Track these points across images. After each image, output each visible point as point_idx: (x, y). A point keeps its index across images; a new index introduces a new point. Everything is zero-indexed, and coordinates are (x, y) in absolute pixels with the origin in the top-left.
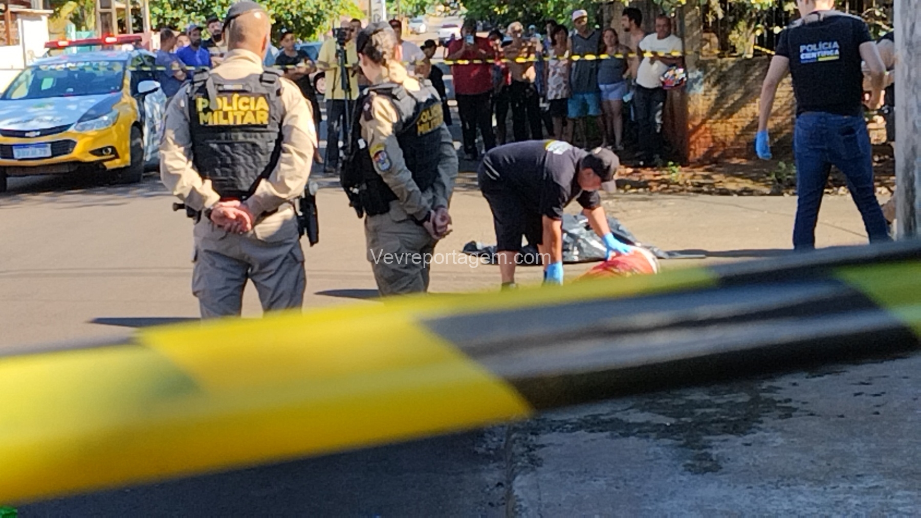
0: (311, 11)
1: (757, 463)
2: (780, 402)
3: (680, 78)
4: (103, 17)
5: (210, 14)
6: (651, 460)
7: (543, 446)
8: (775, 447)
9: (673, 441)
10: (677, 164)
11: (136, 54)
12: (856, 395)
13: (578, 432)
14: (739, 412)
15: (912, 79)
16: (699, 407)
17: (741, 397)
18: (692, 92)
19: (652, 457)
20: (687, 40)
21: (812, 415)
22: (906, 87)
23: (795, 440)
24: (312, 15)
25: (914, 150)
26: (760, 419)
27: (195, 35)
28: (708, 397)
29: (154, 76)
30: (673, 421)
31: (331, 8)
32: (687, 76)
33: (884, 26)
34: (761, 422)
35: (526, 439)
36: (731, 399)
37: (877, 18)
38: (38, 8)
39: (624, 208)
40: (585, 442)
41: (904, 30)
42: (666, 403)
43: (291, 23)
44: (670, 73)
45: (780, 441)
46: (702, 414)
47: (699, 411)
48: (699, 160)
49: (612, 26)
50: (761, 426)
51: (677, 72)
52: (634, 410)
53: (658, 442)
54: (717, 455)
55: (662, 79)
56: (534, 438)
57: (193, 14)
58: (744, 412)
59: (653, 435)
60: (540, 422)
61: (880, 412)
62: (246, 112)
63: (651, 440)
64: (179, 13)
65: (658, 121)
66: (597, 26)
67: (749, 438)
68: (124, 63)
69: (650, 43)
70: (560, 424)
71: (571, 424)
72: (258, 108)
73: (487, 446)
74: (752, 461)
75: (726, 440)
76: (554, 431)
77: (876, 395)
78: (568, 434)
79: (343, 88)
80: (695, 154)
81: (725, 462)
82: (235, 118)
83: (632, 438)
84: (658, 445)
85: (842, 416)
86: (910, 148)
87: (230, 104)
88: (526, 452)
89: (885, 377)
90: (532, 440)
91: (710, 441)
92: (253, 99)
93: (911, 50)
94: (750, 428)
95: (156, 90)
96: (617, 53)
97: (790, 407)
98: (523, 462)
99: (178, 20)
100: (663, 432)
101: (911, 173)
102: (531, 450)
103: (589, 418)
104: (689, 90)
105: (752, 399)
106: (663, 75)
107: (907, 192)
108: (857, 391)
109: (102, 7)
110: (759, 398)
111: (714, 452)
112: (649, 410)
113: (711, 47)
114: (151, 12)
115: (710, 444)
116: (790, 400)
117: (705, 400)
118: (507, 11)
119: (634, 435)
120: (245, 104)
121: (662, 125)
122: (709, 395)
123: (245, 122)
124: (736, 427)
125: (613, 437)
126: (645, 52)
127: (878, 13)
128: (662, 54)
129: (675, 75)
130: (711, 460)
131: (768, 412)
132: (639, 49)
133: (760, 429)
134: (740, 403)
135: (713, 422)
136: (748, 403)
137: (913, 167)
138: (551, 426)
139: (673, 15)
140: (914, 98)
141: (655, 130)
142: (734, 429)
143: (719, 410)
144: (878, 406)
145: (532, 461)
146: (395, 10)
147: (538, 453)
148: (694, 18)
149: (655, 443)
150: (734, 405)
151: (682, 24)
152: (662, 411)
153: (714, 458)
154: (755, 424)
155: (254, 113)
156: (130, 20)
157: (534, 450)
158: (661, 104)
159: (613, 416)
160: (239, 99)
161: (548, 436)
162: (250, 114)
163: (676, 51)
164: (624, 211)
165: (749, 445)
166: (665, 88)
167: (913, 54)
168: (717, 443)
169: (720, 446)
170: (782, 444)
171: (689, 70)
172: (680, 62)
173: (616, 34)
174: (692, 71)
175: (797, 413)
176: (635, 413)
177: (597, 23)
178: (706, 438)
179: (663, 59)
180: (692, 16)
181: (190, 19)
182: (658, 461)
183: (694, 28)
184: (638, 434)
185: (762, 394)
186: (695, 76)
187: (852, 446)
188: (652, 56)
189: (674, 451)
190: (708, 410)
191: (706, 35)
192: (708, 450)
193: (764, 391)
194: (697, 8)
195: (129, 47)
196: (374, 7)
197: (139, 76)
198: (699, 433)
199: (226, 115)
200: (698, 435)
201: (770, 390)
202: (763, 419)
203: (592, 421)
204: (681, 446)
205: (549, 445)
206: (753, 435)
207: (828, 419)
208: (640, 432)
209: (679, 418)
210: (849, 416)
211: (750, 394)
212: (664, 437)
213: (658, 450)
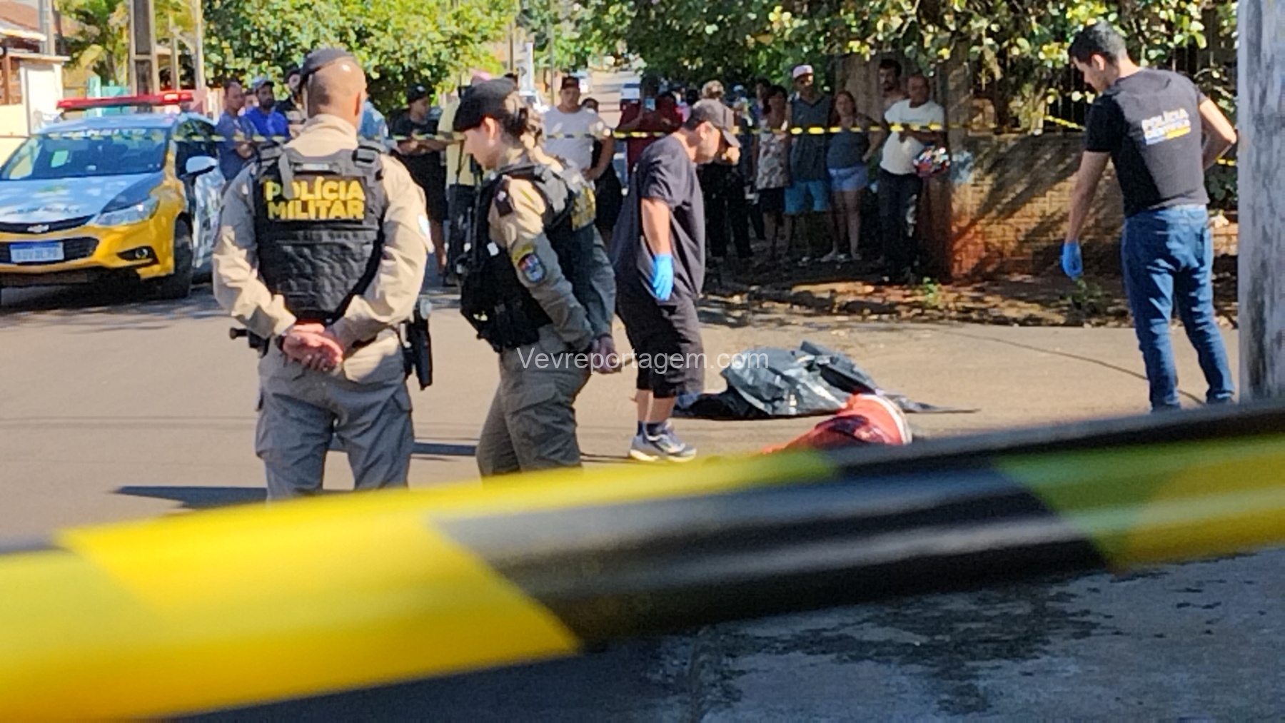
0: (428, 63)
1: (1041, 699)
2: (1074, 615)
3: (941, 161)
4: (140, 66)
5: (289, 64)
6: (892, 695)
7: (742, 673)
8: (1067, 678)
9: (926, 668)
10: (936, 280)
11: (183, 118)
12: (1180, 606)
13: (791, 654)
14: (1016, 628)
15: (1262, 168)
16: (960, 620)
17: (1020, 606)
18: (957, 181)
19: (895, 690)
20: (951, 110)
21: (1117, 633)
22: (1254, 179)
23: (1096, 668)
24: (430, 67)
25: (1264, 265)
26: (1045, 638)
27: (264, 93)
28: (974, 607)
29: (210, 149)
30: (925, 640)
31: (457, 58)
32: (950, 159)
33: (1225, 93)
34: (1047, 643)
35: (719, 662)
36: (1005, 611)
37: (1216, 81)
38: (49, 53)
39: (862, 341)
40: (802, 667)
41: (1252, 99)
42: (915, 614)
43: (400, 78)
44: (927, 155)
45: (1073, 669)
46: (966, 630)
47: (962, 627)
48: (966, 276)
49: (848, 87)
50: (1046, 648)
51: (937, 153)
52: (870, 624)
53: (904, 668)
54: (985, 688)
55: (916, 163)
56: (730, 661)
57: (265, 63)
58: (1025, 628)
59: (896, 659)
60: (739, 639)
61: (1213, 631)
62: (333, 202)
63: (893, 666)
64: (245, 63)
65: (910, 220)
66: (826, 88)
67: (1029, 665)
68: (168, 131)
69: (899, 112)
70: (766, 641)
71: (784, 642)
72: (350, 196)
73: (665, 671)
74: (1034, 695)
75: (998, 667)
76: (759, 651)
77: (1208, 607)
78: (779, 657)
79: (472, 170)
80: (961, 268)
81: (996, 697)
82: (318, 210)
83: (866, 662)
84: (903, 674)
85: (1161, 636)
86: (1259, 264)
87: (311, 191)
88: (719, 680)
89: (1221, 581)
90: (727, 665)
91: (975, 669)
92: (343, 184)
93: (1260, 128)
94: (1031, 651)
95: (211, 169)
96: (854, 125)
97: (1088, 623)
98: (715, 695)
99: (243, 72)
100: (911, 654)
101: (1259, 299)
102: (725, 678)
103: (808, 634)
104: (954, 178)
105: (1035, 611)
106: (918, 157)
107: (1253, 324)
108: (1181, 601)
109: (137, 53)
110: (1045, 609)
111: (981, 684)
112: (892, 624)
113: (984, 119)
114: (206, 59)
115: (974, 673)
116: (1087, 612)
117: (970, 611)
118: (701, 64)
119: (870, 658)
120: (331, 191)
121: (915, 226)
122: (975, 604)
123: (332, 217)
124: (1011, 650)
125: (841, 661)
126: (893, 124)
127: (1216, 75)
128: (916, 128)
129: (933, 157)
130: (977, 695)
131: (1057, 628)
132: (884, 121)
133: (1046, 652)
134: (1020, 616)
135: (980, 641)
136: (1029, 616)
137: (1262, 289)
138: (754, 645)
139: (932, 74)
140: (1265, 193)
141: (905, 233)
142: (1008, 651)
143: (989, 624)
144: (1208, 622)
145: (727, 693)
146: (547, 62)
147: (737, 683)
148: (961, 79)
149: (899, 671)
150: (1008, 619)
151: (944, 87)
152: (910, 626)
153: (981, 692)
154: (1040, 646)
155: (345, 203)
156: (177, 72)
157: (730, 678)
158: (915, 197)
159: (841, 632)
160: (323, 183)
161: (750, 658)
162: (338, 205)
163: (937, 124)
164: (861, 345)
165: (1030, 674)
166: (920, 175)
167: (1264, 132)
168: (985, 672)
169: (989, 676)
170: (1076, 674)
171: (953, 151)
172: (941, 140)
173: (852, 99)
174: (958, 152)
175: (1099, 631)
176: (873, 627)
177: (826, 84)
178: (970, 664)
179: (916, 135)
180: (957, 76)
181: (260, 71)
182: (903, 696)
183: (962, 93)
184: (876, 658)
185: (1049, 604)
186: (962, 160)
187: (1174, 679)
188: (901, 129)
189: (925, 682)
190: (973, 626)
191: (977, 103)
192: (973, 682)
193: (1051, 599)
194: (966, 64)
195: (176, 109)
196: (517, 57)
197: (187, 151)
198: (960, 656)
199: (305, 206)
200: (958, 660)
201: (1060, 597)
202: (1050, 638)
203: (812, 638)
204: (936, 675)
205: (750, 671)
206: (1036, 661)
207: (1140, 639)
208: (878, 654)
209: (933, 634)
210: (1170, 636)
211: (1032, 603)
212: (912, 662)
213: (903, 679)
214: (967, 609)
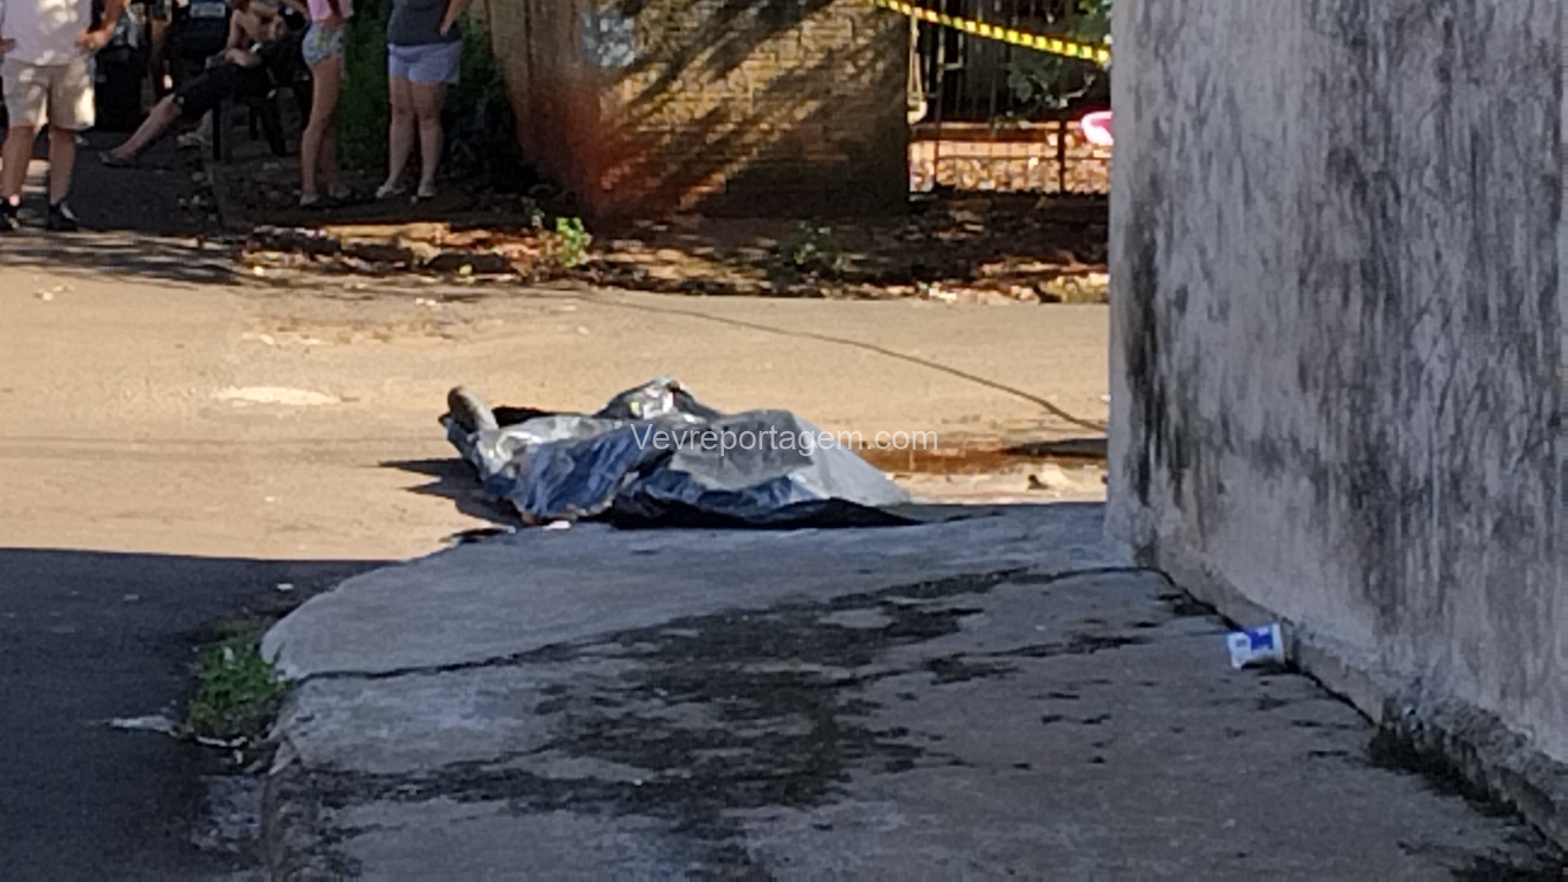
1: (851, 868)
2: (881, 734)
6: (611, 863)
7: (354, 832)
8: (888, 833)
9: (657, 821)
12: (1047, 720)
13: (433, 801)
14: (792, 756)
16: (702, 745)
17: (794, 723)
19: (613, 856)
21: (956, 763)
23: (931, 817)
25: (1154, 182)
26: (843, 772)
28: (720, 725)
30: (650, 776)
34: (847, 779)
35: (314, 816)
36: (771, 729)
39: (467, 315)
40: (454, 821)
42: (628, 736)
45: (895, 819)
46: (713, 760)
47: (707, 754)
50: (847, 787)
52: (556, 752)
53: (621, 820)
54: (758, 852)
56: (333, 813)
58: (808, 756)
59: (608, 807)
60: (341, 778)
61: (1105, 757)
63: (605, 819)
67: (824, 813)
70: (388, 781)
71: (416, 782)
73: (220, 831)
74: (840, 863)
75: (772, 819)
76: (378, 797)
77: (1092, 721)
78: (411, 805)
81: (778, 864)
83: (559, 812)
84: (621, 830)
85: (1024, 766)
88: (320, 844)
89: (1103, 682)
90: (328, 819)
91: (736, 821)
94: (822, 792)
97: (904, 747)
98: (316, 868)
100: (629, 799)
102: (329, 841)
103: (455, 769)
105: (818, 730)
108: (1048, 713)
110: (835, 726)
111: (752, 844)
112: (592, 751)
115: (739, 828)
116: (903, 732)
117: (714, 730)
119: (564, 806)
122: (721, 719)
124: (791, 790)
125: (517, 811)
130: (747, 862)
131: (858, 756)
133: (845, 793)
134: (795, 737)
135: (738, 778)
138: (369, 787)
142: (787, 792)
143: (749, 751)
144: (1099, 745)
145: (336, 864)
147: (346, 846)
149: (614, 825)
150: (780, 742)
152: (618, 753)
153: (753, 857)
154: (834, 783)
157: (338, 840)
159: (511, 765)
161: (367, 808)
164: (466, 321)
165: (828, 828)
168: (755, 825)
169: (763, 830)
170: (901, 827)
175: (924, 759)
176: (562, 757)
178: (729, 813)
182: (627, 865)
184: (573, 805)
185: (839, 718)
187: (1058, 831)
189: (660, 842)
190: (723, 753)
192: (738, 840)
193: (843, 710)
198: (710, 802)
200: (708, 808)
201: (854, 708)
202: (852, 772)
203: (463, 776)
204: (675, 831)
205: (369, 828)
206: (832, 809)
207: (994, 772)
208: (576, 799)
209: (661, 768)
210: (1036, 766)
211: (813, 718)
212: (634, 811)
213: (623, 838)
214: (708, 727)
